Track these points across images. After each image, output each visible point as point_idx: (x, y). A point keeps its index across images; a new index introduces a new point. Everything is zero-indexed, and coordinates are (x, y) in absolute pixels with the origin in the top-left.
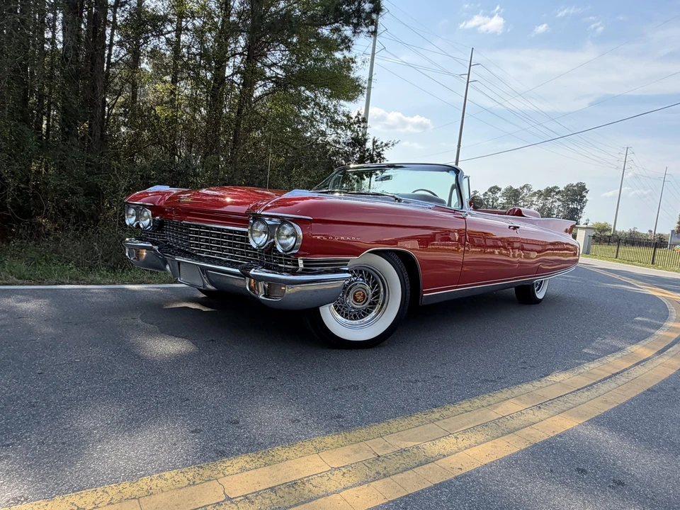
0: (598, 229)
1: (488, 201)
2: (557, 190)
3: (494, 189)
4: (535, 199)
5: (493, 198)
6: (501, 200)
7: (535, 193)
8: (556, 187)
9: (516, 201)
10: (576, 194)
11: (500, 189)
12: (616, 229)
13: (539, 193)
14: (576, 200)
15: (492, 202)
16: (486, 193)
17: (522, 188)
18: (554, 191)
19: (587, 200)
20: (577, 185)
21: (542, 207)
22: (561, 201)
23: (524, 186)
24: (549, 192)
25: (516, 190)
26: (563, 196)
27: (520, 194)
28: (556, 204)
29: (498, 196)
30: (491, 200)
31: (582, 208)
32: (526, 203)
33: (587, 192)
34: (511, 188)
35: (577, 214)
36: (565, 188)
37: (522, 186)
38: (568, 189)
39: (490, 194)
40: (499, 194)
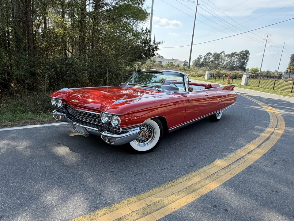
0: (254, 71)
1: (206, 60)
2: (236, 54)
3: (209, 54)
4: (226, 58)
5: (208, 58)
6: (212, 59)
7: (226, 55)
8: (236, 52)
9: (218, 59)
10: (245, 55)
11: (211, 54)
12: (261, 70)
13: (229, 56)
14: (244, 58)
15: (208, 60)
16: (205, 56)
17: (221, 53)
18: (235, 54)
19: (249, 58)
20: (245, 51)
21: (230, 61)
22: (238, 58)
23: (222, 52)
24: (233, 54)
25: (219, 54)
26: (239, 56)
27: (220, 56)
28: (236, 60)
29: (210, 57)
30: (207, 59)
31: (247, 62)
32: (222, 60)
33: (249, 54)
34: (216, 53)
35: (245, 64)
36: (240, 53)
37: (221, 52)
38: (241, 53)
39: (207, 56)
40: (211, 56)
